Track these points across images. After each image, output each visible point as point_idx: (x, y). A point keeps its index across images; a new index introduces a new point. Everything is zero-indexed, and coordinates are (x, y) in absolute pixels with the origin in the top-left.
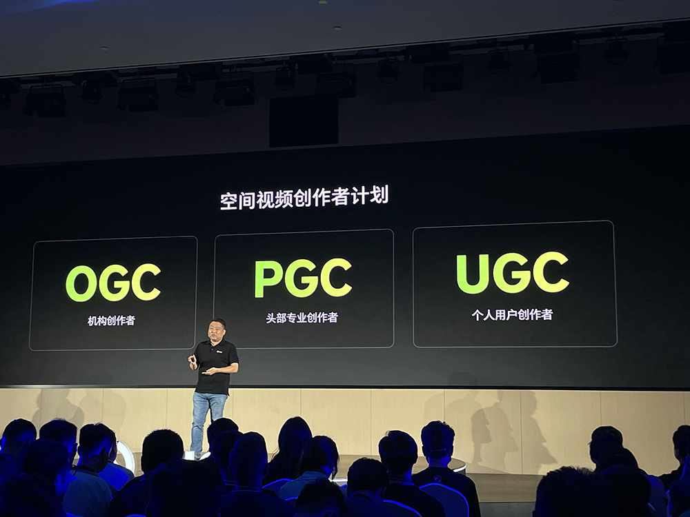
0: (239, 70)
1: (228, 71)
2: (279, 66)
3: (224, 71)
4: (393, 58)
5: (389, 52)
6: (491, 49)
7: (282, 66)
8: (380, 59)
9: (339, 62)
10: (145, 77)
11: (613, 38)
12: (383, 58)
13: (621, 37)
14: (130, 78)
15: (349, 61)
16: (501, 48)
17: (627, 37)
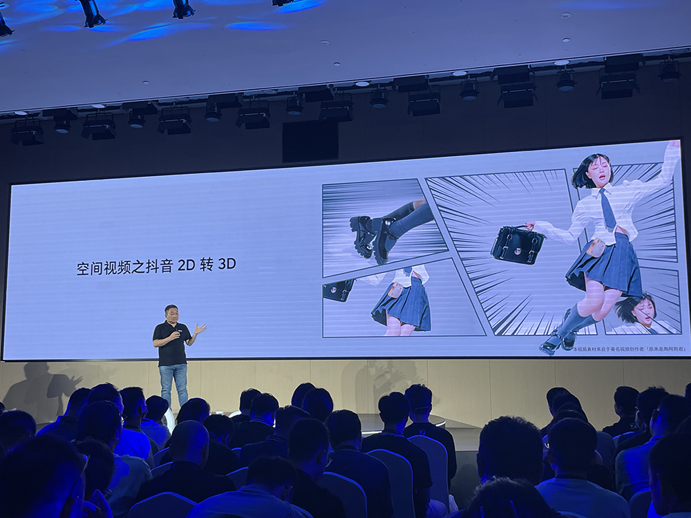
0: (257, 99)
1: (248, 100)
2: (290, 96)
3: (245, 100)
4: (383, 88)
5: (381, 84)
6: (463, 80)
7: (292, 96)
8: (372, 89)
9: (338, 92)
11: (563, 70)
12: (375, 89)
13: (570, 69)
14: (168, 107)
15: (346, 91)
16: (471, 79)
17: (574, 69)
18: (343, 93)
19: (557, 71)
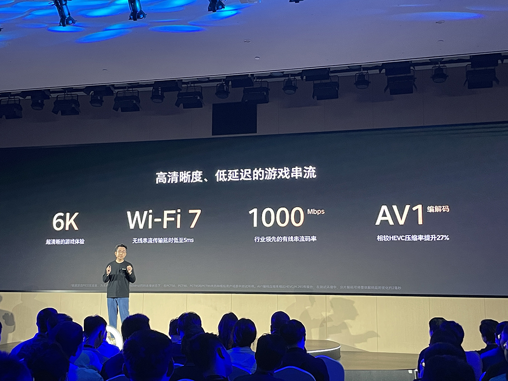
0: (192, 85)
1: (186, 86)
3: (183, 86)
4: (293, 78)
5: (291, 74)
6: (357, 72)
7: (221, 83)
8: (284, 78)
9: (258, 80)
10: (131, 89)
11: (437, 65)
12: (287, 78)
13: (442, 65)
14: (122, 90)
18: (261, 81)
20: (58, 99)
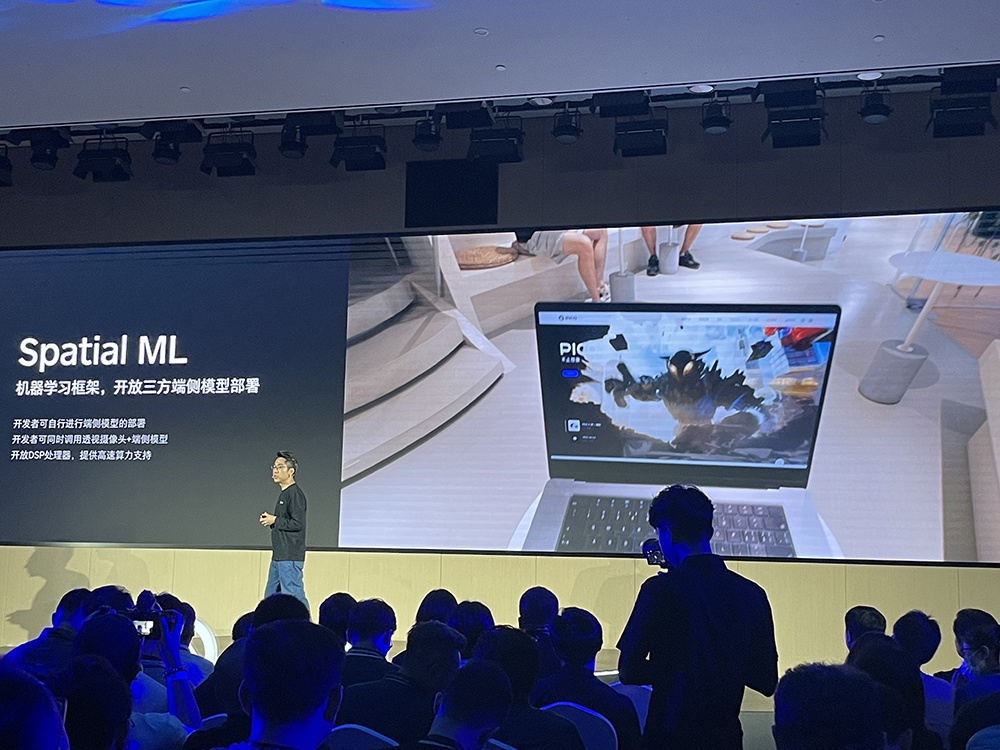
1: (352, 123)
2: (419, 119)
3: (346, 123)
4: (575, 109)
5: (569, 102)
6: (707, 100)
7: (424, 118)
8: (556, 111)
9: (501, 114)
10: (239, 129)
11: (870, 88)
12: (561, 110)
13: (882, 88)
14: (220, 130)
16: (720, 99)
18: (508, 117)
19: (861, 89)
20: (88, 148)
